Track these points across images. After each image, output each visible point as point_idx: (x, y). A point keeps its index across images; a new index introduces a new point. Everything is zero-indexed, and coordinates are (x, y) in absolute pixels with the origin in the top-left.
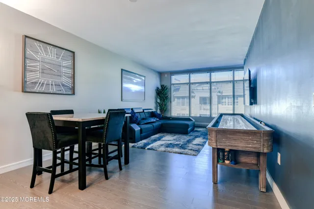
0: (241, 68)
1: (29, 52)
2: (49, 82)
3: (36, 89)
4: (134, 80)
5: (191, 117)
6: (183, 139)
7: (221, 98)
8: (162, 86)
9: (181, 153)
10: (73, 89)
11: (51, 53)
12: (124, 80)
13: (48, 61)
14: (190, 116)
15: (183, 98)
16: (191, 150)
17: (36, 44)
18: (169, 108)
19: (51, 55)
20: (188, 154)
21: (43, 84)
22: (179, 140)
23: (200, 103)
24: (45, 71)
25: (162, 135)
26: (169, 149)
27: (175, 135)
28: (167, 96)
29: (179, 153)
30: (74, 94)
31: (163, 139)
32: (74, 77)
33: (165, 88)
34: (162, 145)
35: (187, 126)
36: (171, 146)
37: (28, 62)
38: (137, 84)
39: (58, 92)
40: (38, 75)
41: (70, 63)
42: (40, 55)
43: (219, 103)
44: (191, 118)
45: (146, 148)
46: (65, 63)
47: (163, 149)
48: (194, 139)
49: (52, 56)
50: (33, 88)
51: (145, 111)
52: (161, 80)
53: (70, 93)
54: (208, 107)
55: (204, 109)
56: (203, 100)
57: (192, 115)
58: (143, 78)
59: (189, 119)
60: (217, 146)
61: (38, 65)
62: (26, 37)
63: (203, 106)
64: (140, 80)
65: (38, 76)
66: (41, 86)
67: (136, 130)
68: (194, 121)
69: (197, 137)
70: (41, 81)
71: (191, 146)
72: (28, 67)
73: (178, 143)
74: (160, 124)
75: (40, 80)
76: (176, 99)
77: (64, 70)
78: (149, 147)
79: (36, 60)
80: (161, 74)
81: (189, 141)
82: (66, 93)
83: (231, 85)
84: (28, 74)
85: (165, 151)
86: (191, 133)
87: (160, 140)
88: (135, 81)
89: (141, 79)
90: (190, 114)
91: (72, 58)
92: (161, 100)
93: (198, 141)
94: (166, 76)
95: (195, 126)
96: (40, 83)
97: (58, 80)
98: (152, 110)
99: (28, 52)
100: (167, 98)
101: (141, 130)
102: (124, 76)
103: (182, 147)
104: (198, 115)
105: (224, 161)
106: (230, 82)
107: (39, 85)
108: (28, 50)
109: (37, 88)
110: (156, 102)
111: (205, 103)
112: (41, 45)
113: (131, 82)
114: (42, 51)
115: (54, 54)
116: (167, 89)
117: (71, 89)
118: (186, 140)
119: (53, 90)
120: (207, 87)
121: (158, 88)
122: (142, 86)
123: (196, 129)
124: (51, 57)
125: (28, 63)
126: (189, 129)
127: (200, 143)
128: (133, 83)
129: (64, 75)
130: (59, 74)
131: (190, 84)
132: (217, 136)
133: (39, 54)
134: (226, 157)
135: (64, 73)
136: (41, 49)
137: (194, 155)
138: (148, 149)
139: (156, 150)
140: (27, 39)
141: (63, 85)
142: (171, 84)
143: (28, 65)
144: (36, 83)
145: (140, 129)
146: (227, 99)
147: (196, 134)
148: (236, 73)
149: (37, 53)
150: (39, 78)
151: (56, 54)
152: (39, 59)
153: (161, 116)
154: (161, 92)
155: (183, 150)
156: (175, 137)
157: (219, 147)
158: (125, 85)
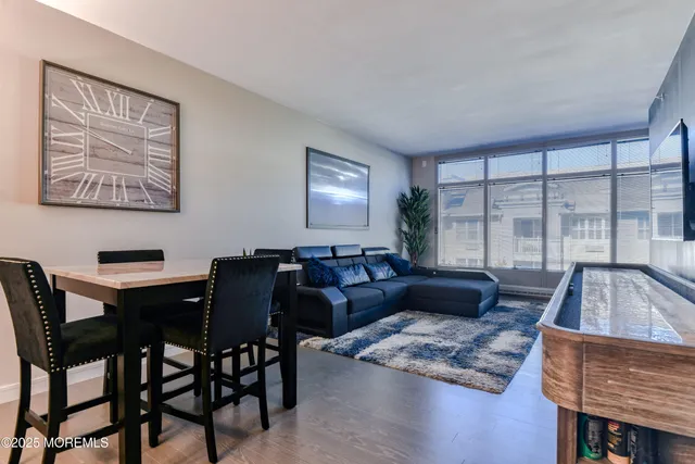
0: (639, 132)
1: (56, 102)
2: (111, 179)
3: (74, 196)
4: (338, 174)
5: (490, 269)
6: (464, 331)
7: (570, 222)
8: (413, 190)
9: (452, 382)
10: (176, 196)
11: (117, 106)
12: (312, 173)
13: (107, 126)
14: (486, 268)
15: (472, 220)
16: (484, 371)
17: (75, 81)
18: (432, 244)
19: (117, 112)
20: (474, 387)
21: (94, 184)
22: (452, 337)
23: (516, 233)
24: (100, 152)
25: (409, 316)
26: (419, 364)
27: (443, 319)
28: (426, 213)
29: (445, 380)
30: (177, 210)
31: (410, 329)
32: (176, 167)
33: (420, 195)
34: (402, 349)
35: (477, 296)
36: (427, 353)
37: (53, 128)
38: (348, 184)
39: (134, 205)
40: (81, 160)
41: (166, 131)
42: (86, 112)
43: (565, 231)
44: (488, 273)
45: (358, 356)
46: (153, 132)
47: (401, 361)
48: (495, 334)
49: (118, 115)
50: (68, 193)
51: (368, 253)
52: (411, 176)
53: (168, 207)
54: (537, 242)
55: (526, 249)
56: (523, 227)
57: (493, 264)
58: (365, 171)
59: (482, 277)
60: (580, 404)
61: (81, 137)
62: (46, 64)
63: (524, 242)
64: (356, 176)
65: (82, 165)
66: (91, 188)
67: (334, 303)
68: (496, 280)
69: (503, 327)
70: (89, 177)
71: (484, 357)
72: (53, 142)
73: (448, 344)
74: (403, 288)
75: (87, 174)
76: (455, 224)
77: (150, 149)
78: (365, 352)
79: (75, 125)
80: (411, 161)
81: (480, 341)
82: (157, 207)
83: (606, 183)
84: (53, 159)
85: (405, 370)
86: (488, 316)
87: (398, 332)
88: (342, 178)
89: (357, 172)
90: (486, 260)
91: (174, 119)
92: (410, 226)
93: (507, 340)
94: (424, 164)
95: (498, 294)
96: (86, 182)
97: (136, 175)
98: (387, 252)
99: (53, 105)
100: (425, 219)
101: (349, 303)
102: (312, 163)
103: (459, 359)
104: (510, 266)
105: (605, 455)
106: (603, 174)
107: (83, 187)
108: (54, 97)
109: (77, 196)
110: (399, 231)
111: (528, 234)
112: (89, 86)
113: (332, 179)
114: (92, 103)
115: (124, 109)
116: (425, 197)
117: (170, 197)
118: (470, 337)
119: (123, 199)
120: (534, 193)
121: (404, 196)
122: (362, 189)
123: (501, 303)
124: (115, 115)
125: (55, 132)
126: (482, 305)
127: (514, 350)
128: (337, 183)
129: (152, 163)
130: (139, 160)
131: (485, 183)
132: (579, 366)
133: (84, 108)
134: (616, 441)
135: (152, 156)
136: (89, 97)
137: (492, 391)
138: (362, 359)
139: (383, 365)
140: (50, 70)
141: (149, 188)
142: (438, 186)
143: (53, 135)
144: (75, 181)
145: (346, 300)
146: (587, 222)
147: (503, 318)
148: (622, 149)
149: (78, 105)
150: (84, 169)
151: (130, 109)
152: (83, 121)
153: (411, 266)
154: (411, 205)
155: (459, 371)
156: (442, 325)
157: (586, 409)
158: (315, 189)
